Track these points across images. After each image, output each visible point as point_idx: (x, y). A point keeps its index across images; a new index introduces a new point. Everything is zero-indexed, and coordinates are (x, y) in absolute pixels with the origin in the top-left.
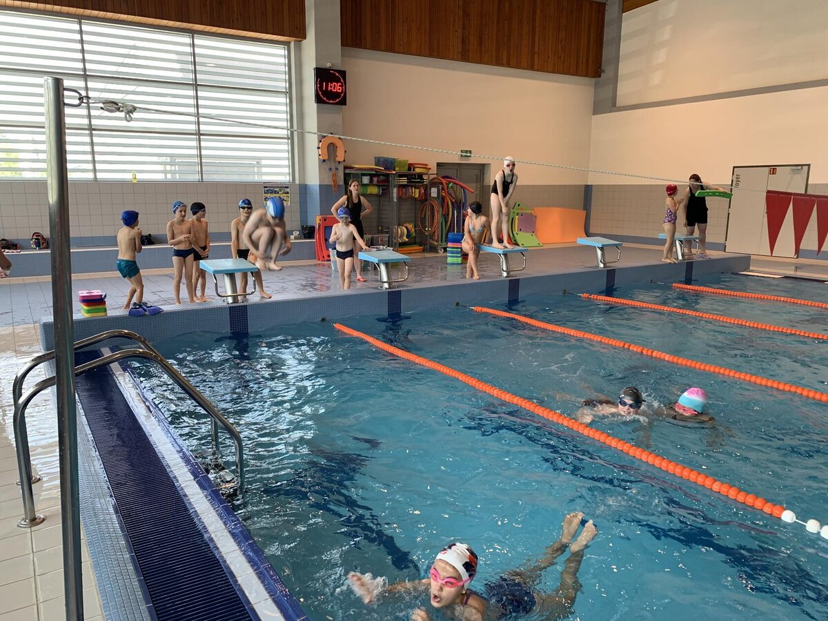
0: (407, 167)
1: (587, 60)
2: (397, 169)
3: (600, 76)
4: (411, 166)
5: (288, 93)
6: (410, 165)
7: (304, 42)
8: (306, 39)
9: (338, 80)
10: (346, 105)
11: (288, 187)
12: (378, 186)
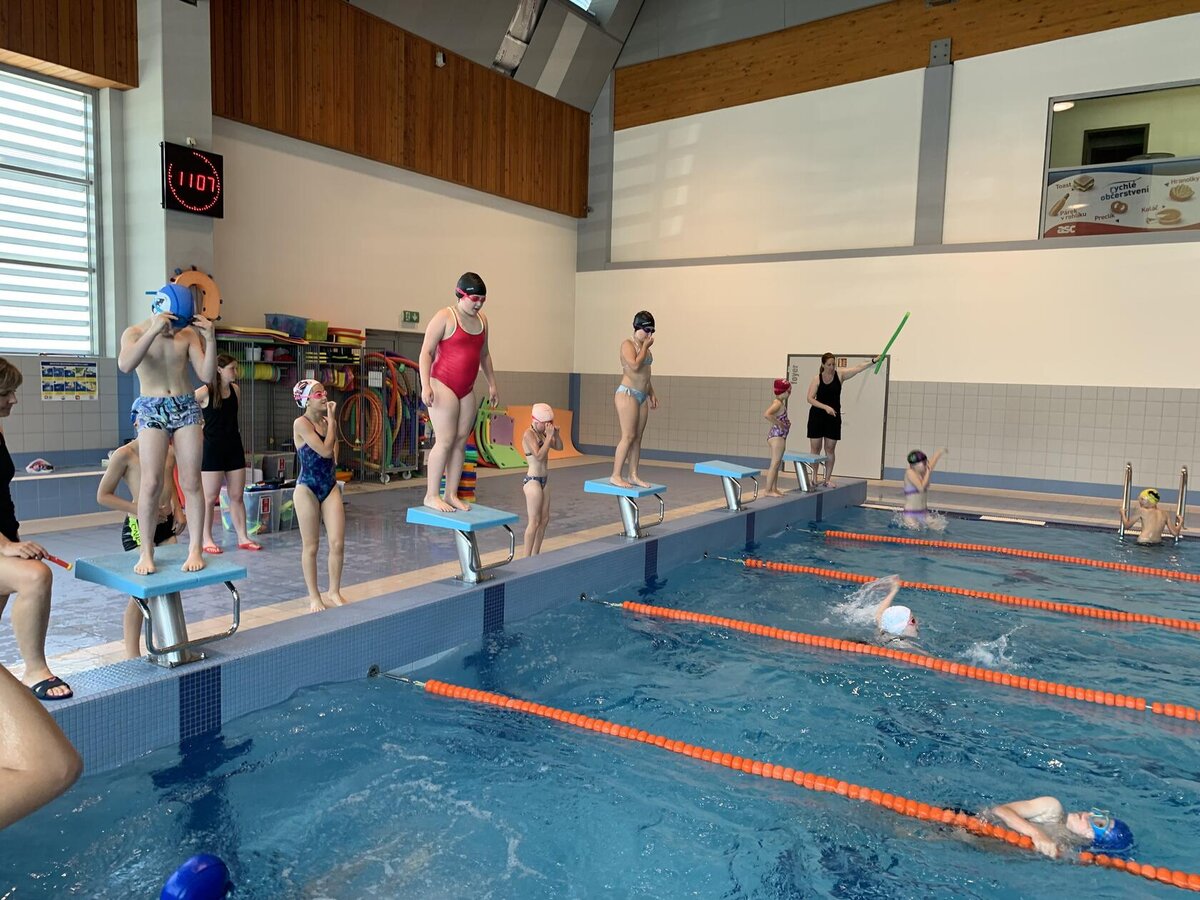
0: (325, 336)
1: (570, 191)
2: (309, 336)
3: (586, 216)
4: (332, 334)
5: (95, 182)
6: (330, 330)
7: (133, 93)
8: (138, 86)
9: (207, 172)
10: (222, 217)
11: (94, 365)
12: (274, 365)
